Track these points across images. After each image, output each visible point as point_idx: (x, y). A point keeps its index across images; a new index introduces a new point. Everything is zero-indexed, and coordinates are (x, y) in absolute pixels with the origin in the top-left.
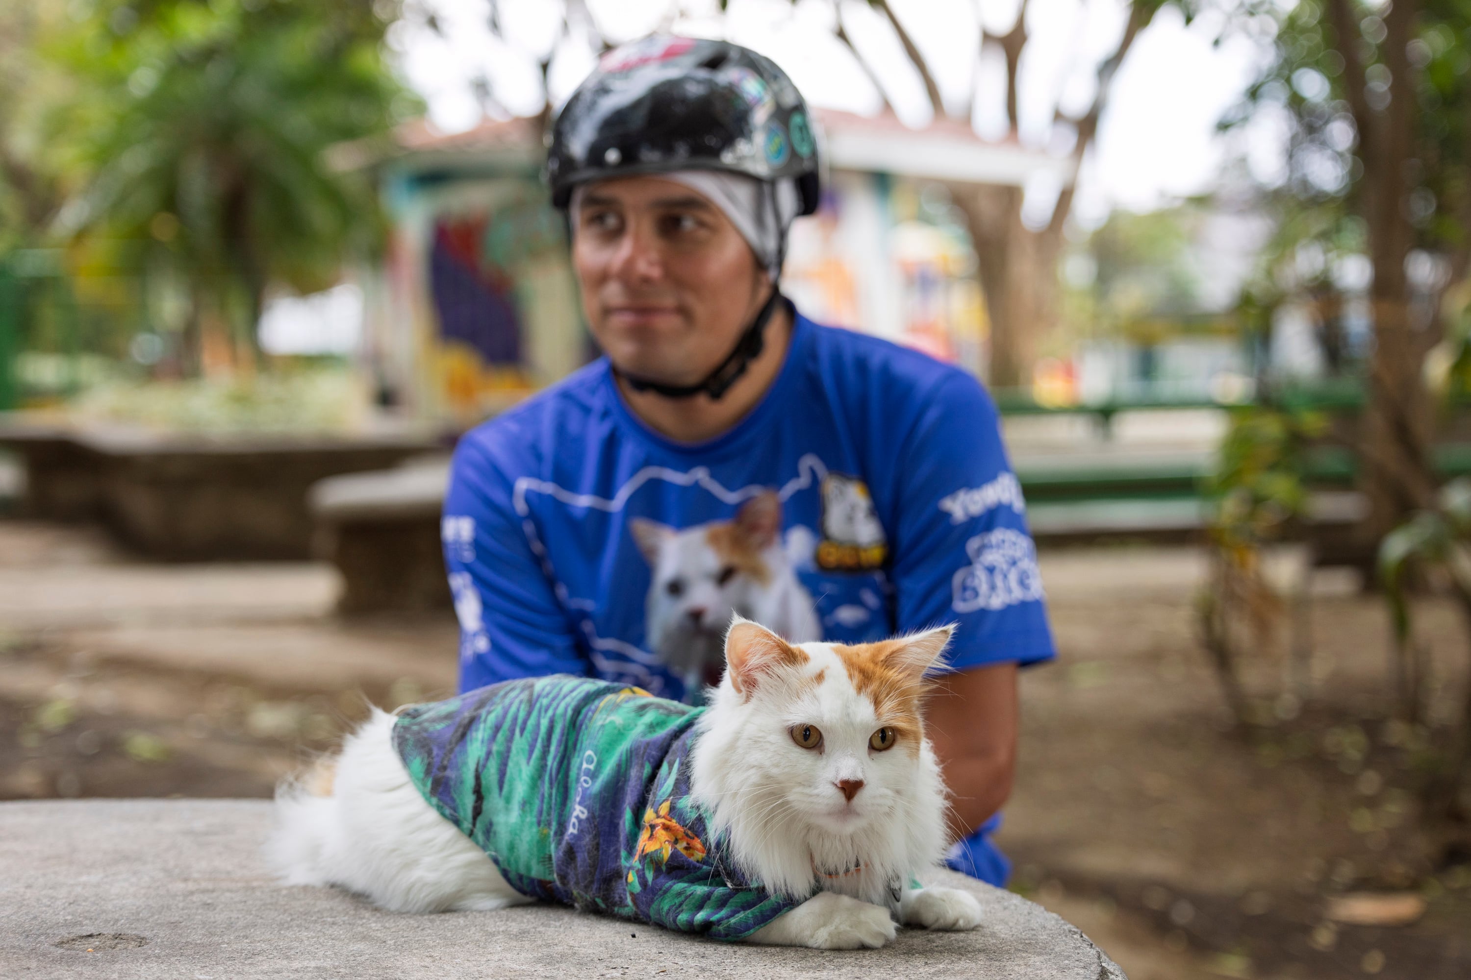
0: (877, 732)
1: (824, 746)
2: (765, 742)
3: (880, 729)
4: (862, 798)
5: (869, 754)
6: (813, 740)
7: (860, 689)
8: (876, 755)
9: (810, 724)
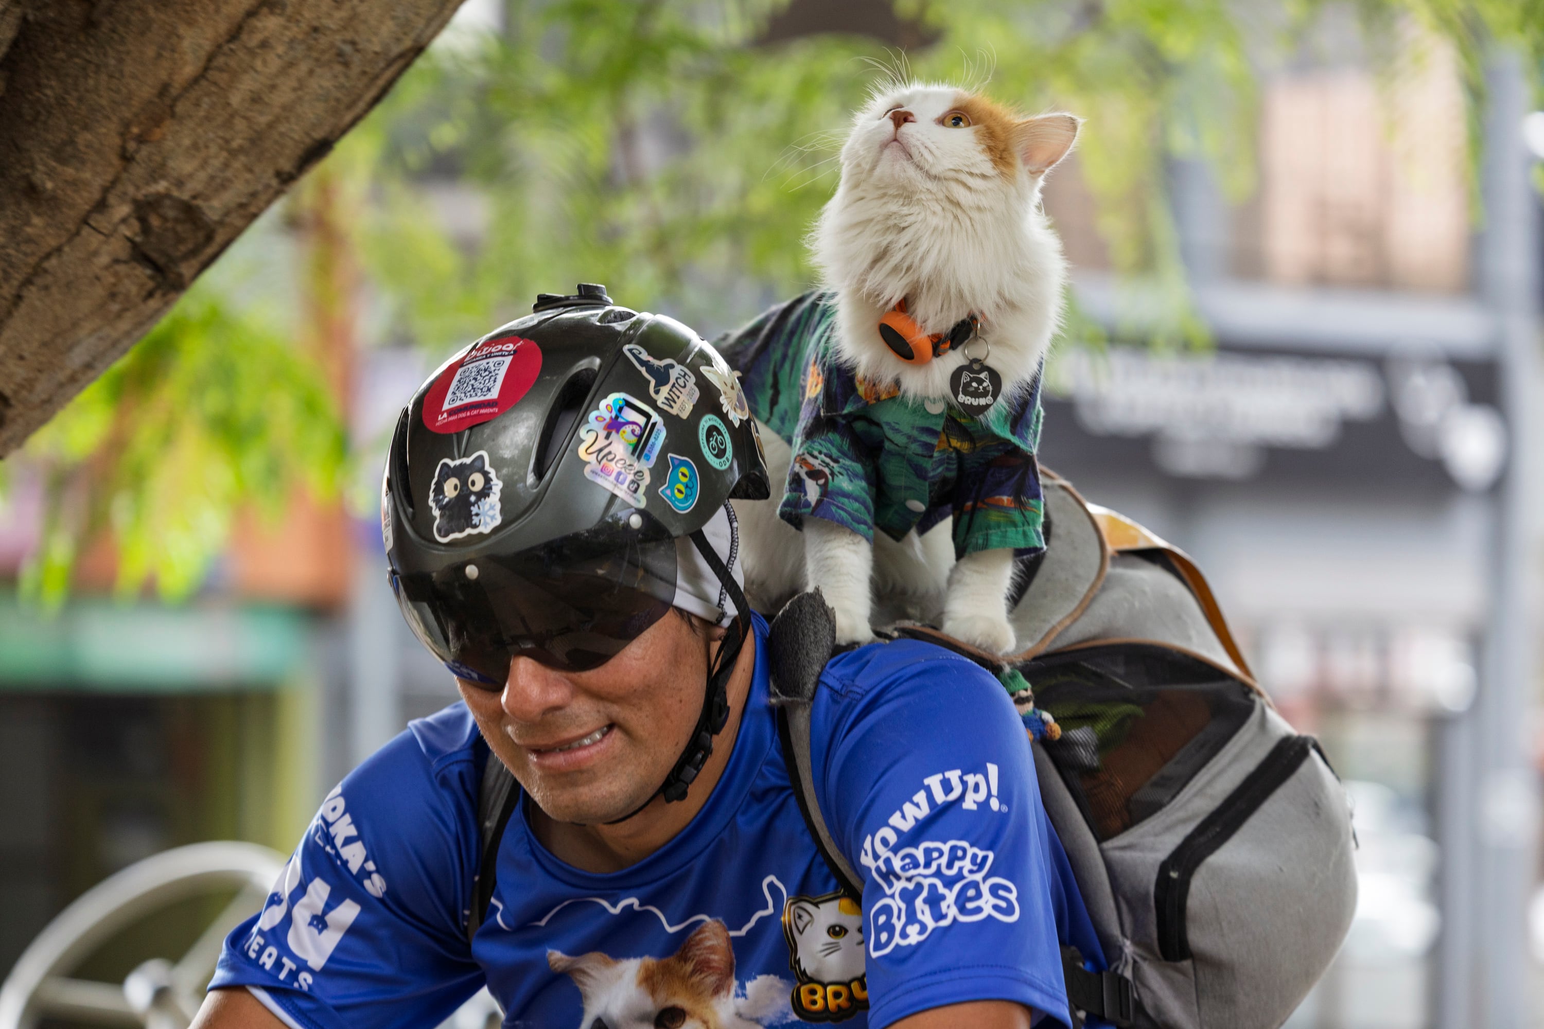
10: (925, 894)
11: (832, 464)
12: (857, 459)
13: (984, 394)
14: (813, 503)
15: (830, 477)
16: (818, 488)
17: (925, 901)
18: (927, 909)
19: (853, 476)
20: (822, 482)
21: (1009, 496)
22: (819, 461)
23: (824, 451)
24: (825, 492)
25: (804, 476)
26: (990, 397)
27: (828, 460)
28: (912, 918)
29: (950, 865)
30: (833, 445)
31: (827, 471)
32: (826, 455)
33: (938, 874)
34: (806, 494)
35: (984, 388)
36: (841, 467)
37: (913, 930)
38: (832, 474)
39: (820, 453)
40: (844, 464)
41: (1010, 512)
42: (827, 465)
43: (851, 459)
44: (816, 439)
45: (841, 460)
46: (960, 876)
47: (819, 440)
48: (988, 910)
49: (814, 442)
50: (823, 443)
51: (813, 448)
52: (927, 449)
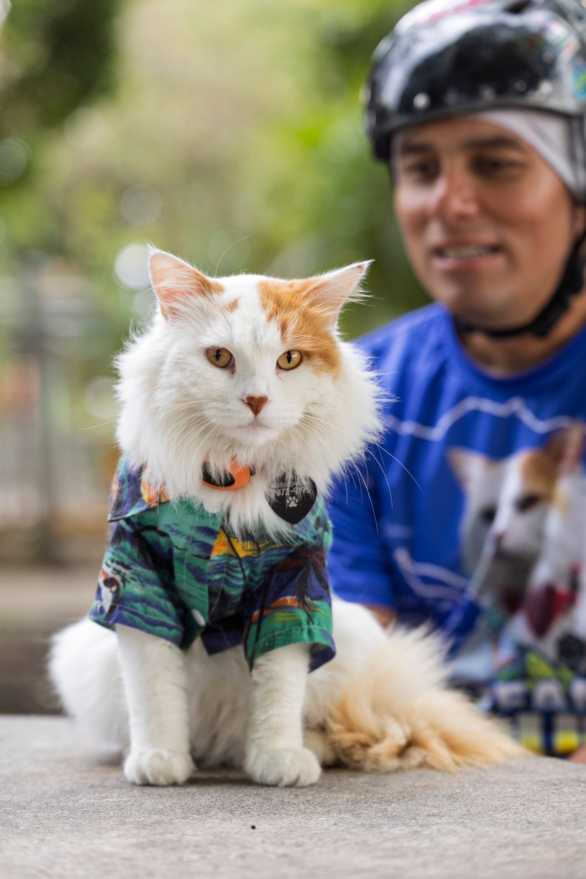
0: (284, 353)
1: (235, 367)
2: (184, 363)
3: (286, 352)
4: (267, 412)
5: (277, 374)
6: (224, 359)
7: (270, 317)
8: (284, 374)
9: (221, 347)
11: (123, 570)
12: (146, 565)
14: (107, 610)
15: (121, 584)
16: (111, 594)
19: (145, 581)
20: (114, 589)
21: (293, 595)
22: (110, 570)
23: (116, 559)
24: (118, 598)
25: (102, 585)
27: (119, 568)
30: (124, 553)
31: (118, 578)
32: (117, 563)
34: (101, 601)
36: (133, 573)
39: (112, 561)
40: (136, 571)
41: (295, 611)
42: (119, 572)
43: (141, 565)
45: (133, 567)
52: (204, 550)
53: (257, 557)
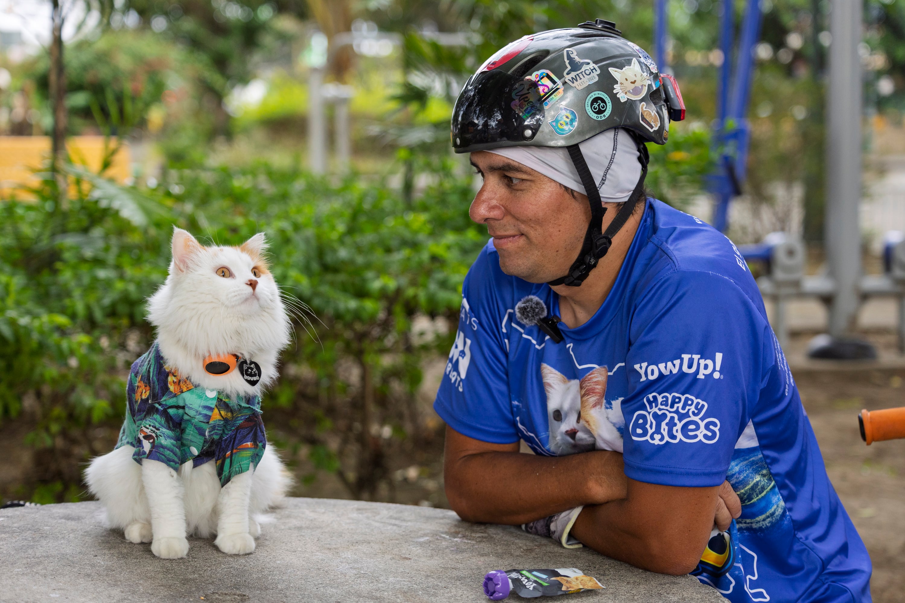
10: (667, 420)
11: (156, 431)
12: (169, 428)
13: (255, 375)
14: (147, 452)
15: (156, 438)
16: (149, 444)
17: (667, 424)
18: (666, 428)
19: (167, 437)
20: (151, 441)
21: (250, 442)
22: (149, 430)
23: (152, 424)
24: (153, 446)
25: (142, 438)
26: (257, 376)
27: (154, 429)
28: (658, 431)
29: (683, 408)
30: (156, 421)
31: (154, 435)
32: (153, 427)
33: (677, 412)
34: (143, 448)
35: (254, 372)
36: (161, 433)
37: (657, 437)
38: (157, 436)
39: (150, 426)
40: (162, 431)
42: (154, 432)
43: (166, 428)
44: (147, 419)
45: (160, 429)
46: (687, 415)
47: (149, 419)
48: (701, 437)
49: (146, 420)
50: (151, 420)
51: (146, 424)
52: (206, 419)
53: (231, 421)
